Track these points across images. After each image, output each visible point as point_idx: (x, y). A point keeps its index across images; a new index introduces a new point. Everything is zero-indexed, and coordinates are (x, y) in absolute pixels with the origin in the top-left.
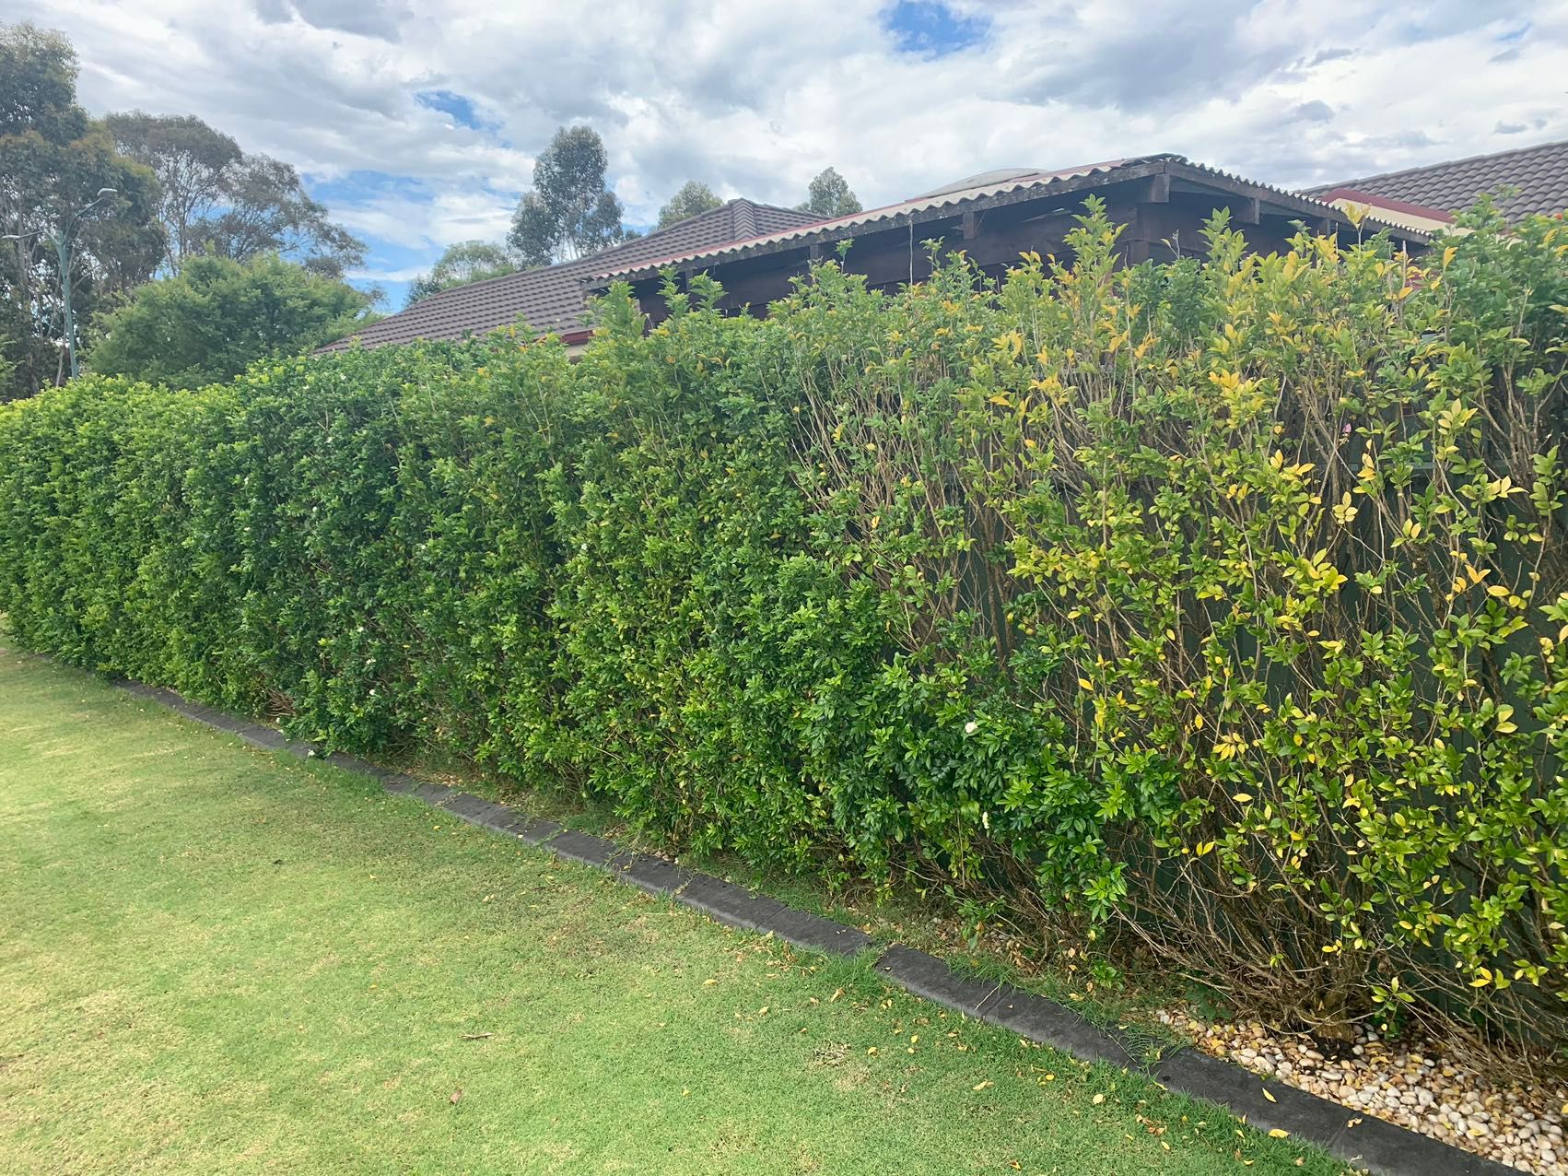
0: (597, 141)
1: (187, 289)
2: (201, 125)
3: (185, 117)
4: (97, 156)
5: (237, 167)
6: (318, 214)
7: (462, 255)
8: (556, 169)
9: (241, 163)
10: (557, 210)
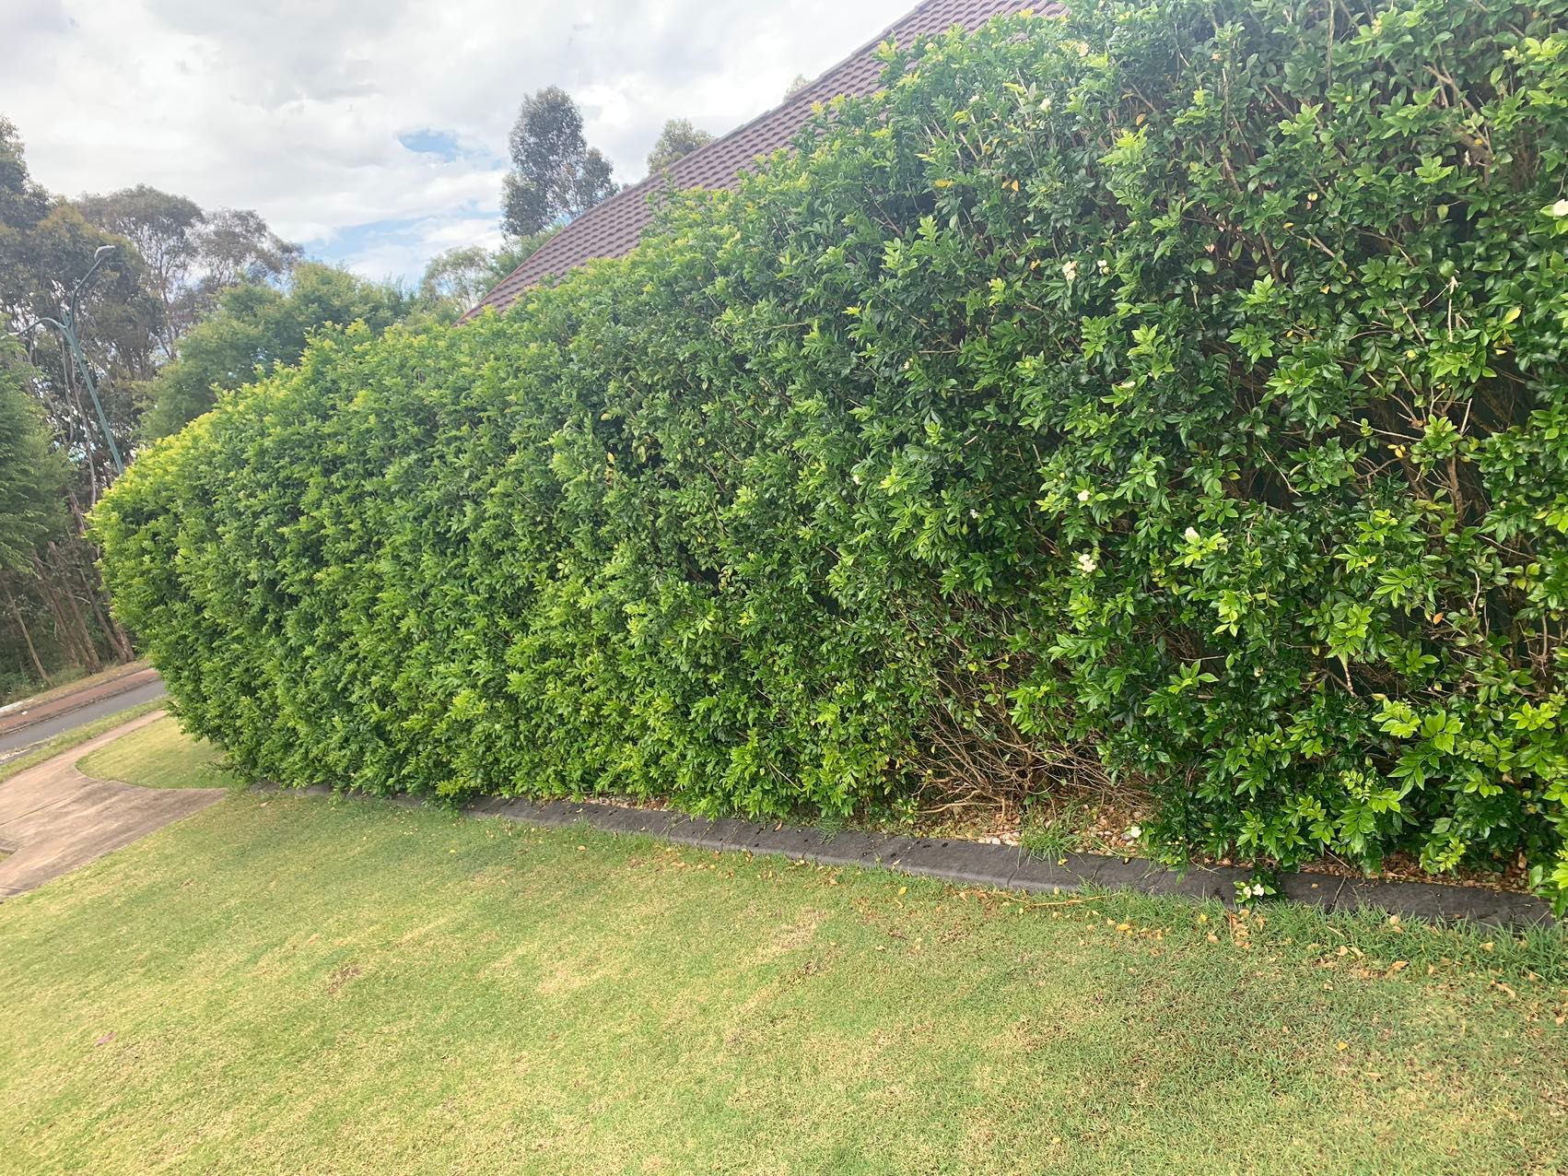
0: (565, 99)
1: (235, 323)
2: (151, 191)
3: (134, 188)
4: (69, 231)
5: (199, 227)
6: (295, 254)
7: (444, 265)
8: (532, 140)
9: (203, 221)
10: (545, 184)
